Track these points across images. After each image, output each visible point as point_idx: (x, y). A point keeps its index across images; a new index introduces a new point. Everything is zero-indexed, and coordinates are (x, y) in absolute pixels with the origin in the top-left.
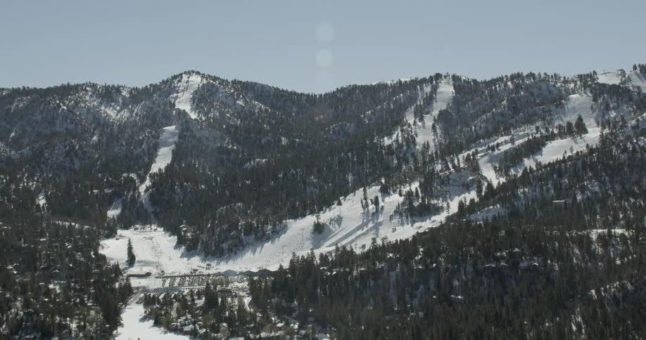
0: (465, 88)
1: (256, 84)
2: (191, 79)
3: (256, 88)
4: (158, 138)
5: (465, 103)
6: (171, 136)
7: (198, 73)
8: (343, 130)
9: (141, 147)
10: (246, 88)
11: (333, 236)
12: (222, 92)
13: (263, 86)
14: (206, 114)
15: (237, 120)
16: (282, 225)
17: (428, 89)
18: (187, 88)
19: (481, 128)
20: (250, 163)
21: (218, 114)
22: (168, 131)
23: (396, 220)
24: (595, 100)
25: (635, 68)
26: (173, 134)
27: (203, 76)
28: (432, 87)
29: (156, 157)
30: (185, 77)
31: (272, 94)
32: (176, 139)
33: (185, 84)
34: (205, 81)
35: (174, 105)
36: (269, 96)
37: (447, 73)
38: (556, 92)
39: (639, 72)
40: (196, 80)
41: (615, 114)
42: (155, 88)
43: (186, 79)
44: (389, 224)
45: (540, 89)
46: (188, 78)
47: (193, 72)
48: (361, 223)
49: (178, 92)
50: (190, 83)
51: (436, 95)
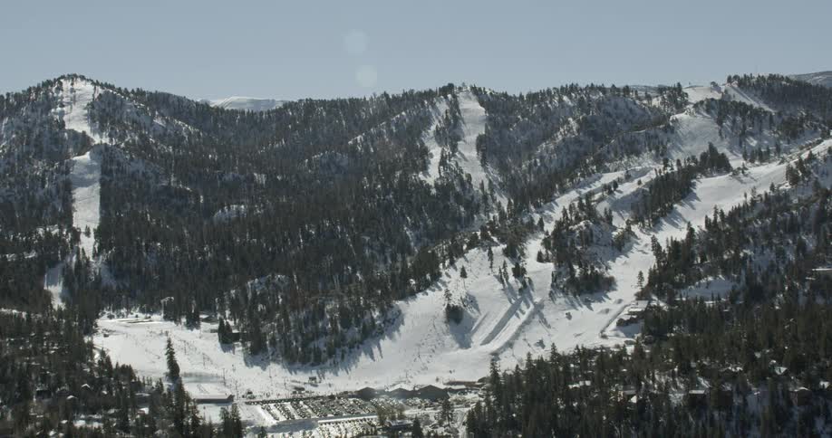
0: (498, 106)
1: (169, 95)
2: (76, 86)
3: (171, 101)
4: (67, 172)
5: (507, 126)
6: (86, 170)
7: (83, 78)
8: (334, 163)
9: (43, 187)
10: (159, 101)
11: (478, 326)
12: (131, 107)
13: (180, 100)
14: (122, 138)
15: (168, 147)
16: (394, 311)
17: (443, 107)
18: (74, 100)
19: (551, 161)
20: (223, 211)
21: (137, 138)
22: (81, 163)
23: (561, 300)
24: (720, 122)
25: (729, 80)
26: (90, 168)
27: (96, 84)
28: (449, 103)
29: (73, 201)
30: (66, 85)
31: (194, 110)
32: (97, 175)
33: (69, 94)
34: (100, 91)
35: (62, 125)
36: (190, 113)
37: (464, 84)
38: (638, 111)
39: (736, 86)
40: (86, 90)
41: (755, 142)
42: (21, 99)
43: (70, 87)
44: (554, 306)
45: (616, 107)
46: (72, 84)
47: (75, 76)
48: (509, 305)
49: (62, 106)
50: (78, 92)
51: (460, 113)
